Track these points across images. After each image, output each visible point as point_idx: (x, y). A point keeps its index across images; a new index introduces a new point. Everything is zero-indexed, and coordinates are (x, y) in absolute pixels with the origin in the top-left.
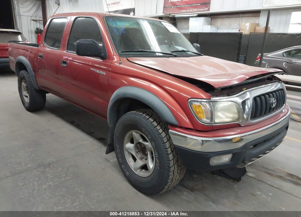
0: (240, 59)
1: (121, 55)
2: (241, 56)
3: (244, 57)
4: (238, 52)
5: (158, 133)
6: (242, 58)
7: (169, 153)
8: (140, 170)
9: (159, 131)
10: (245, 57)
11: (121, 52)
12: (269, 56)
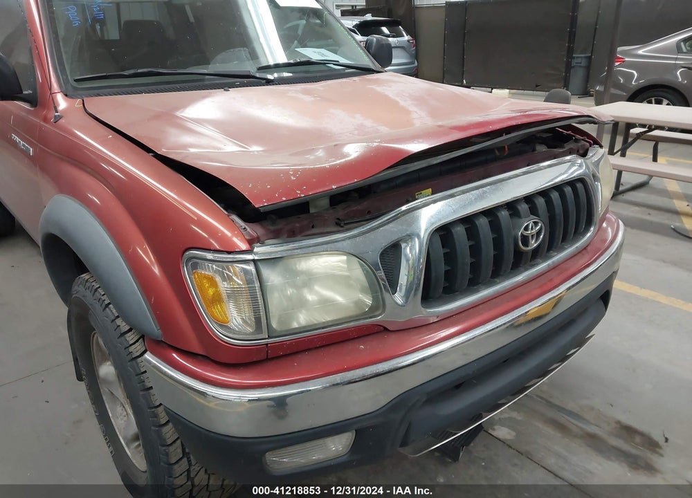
0: (573, 64)
1: (75, 89)
2: (578, 57)
3: (586, 57)
4: (569, 47)
5: (129, 357)
6: (579, 60)
7: (163, 421)
8: (137, 444)
9: (131, 349)
10: (590, 58)
11: (75, 80)
12: (641, 52)
